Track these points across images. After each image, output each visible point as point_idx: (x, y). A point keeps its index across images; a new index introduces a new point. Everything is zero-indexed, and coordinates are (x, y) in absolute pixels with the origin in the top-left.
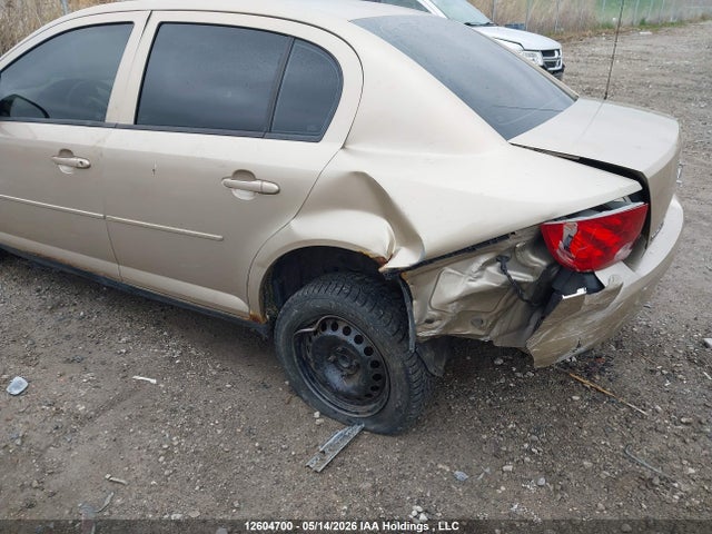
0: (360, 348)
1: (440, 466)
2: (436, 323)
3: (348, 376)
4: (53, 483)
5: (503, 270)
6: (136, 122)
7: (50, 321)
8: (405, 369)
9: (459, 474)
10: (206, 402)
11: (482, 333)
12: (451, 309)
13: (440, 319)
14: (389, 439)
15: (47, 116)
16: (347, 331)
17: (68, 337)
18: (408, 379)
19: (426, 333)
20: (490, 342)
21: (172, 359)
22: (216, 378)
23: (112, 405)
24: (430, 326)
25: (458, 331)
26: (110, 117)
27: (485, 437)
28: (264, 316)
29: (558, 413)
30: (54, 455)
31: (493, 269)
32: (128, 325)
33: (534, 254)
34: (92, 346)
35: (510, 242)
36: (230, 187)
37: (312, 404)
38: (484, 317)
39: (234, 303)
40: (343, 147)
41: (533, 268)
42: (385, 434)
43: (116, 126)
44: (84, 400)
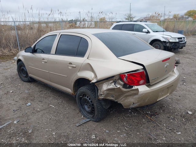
0: (90, 101)
1: (104, 129)
2: (103, 95)
3: (89, 108)
4: (28, 121)
5: (115, 84)
6: (55, 53)
7: (39, 94)
8: (97, 105)
9: (107, 131)
10: (62, 111)
11: (114, 99)
12: (105, 92)
13: (103, 94)
14: (95, 123)
15: (44, 52)
16: (88, 97)
17: (41, 97)
18: (98, 108)
19: (101, 97)
20: (117, 102)
21: (59, 103)
22: (66, 107)
23: (44, 110)
24: (101, 96)
25: (108, 98)
26: (52, 52)
27: (117, 125)
28: (75, 94)
29: (138, 123)
30: (31, 117)
31: (113, 84)
32: (53, 96)
33: (121, 81)
34: (45, 99)
35: (115, 78)
36: (68, 66)
37: (82, 114)
38: (114, 95)
39: (70, 90)
40: (88, 58)
41: (121, 84)
42: (95, 122)
43: (52, 54)
44: (39, 108)
